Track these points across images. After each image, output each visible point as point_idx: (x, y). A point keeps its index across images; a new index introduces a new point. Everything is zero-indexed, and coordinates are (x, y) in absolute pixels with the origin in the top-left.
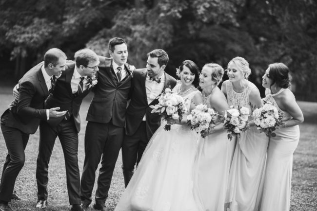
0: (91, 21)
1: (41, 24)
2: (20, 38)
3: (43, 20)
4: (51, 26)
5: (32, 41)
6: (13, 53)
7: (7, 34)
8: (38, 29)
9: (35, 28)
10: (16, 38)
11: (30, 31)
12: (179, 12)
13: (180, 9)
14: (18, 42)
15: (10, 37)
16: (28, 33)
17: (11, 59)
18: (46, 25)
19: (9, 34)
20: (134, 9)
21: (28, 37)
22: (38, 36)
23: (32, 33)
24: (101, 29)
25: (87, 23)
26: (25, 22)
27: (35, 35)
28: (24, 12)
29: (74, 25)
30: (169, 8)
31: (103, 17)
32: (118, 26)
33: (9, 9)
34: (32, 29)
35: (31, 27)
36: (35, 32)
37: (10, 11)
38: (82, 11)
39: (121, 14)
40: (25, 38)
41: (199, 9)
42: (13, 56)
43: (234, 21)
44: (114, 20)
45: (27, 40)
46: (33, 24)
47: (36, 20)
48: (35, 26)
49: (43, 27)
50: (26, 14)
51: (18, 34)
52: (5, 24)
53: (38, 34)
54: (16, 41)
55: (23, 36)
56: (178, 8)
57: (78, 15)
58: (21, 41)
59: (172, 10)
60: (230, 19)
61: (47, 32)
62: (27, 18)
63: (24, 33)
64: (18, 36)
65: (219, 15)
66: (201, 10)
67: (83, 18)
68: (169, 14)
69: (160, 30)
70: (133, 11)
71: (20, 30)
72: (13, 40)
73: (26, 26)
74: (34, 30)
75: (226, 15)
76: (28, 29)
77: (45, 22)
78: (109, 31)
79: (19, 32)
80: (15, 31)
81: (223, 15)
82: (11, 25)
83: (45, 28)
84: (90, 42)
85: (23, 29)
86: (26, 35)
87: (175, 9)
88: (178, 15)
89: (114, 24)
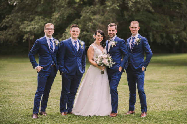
0: (68, 15)
1: (39, 19)
2: (28, 28)
3: (41, 17)
4: (45, 20)
5: (35, 30)
6: (24, 38)
7: (20, 27)
8: (38, 22)
9: (36, 22)
10: (25, 29)
11: (34, 24)
12: (118, 6)
13: (118, 4)
14: (27, 31)
15: (22, 28)
16: (32, 25)
17: (24, 41)
18: (42, 20)
19: (22, 26)
20: (92, 6)
21: (32, 28)
22: (38, 26)
23: (35, 25)
24: (74, 19)
25: (66, 16)
26: (30, 19)
27: (36, 26)
28: (30, 13)
29: (58, 18)
30: (111, 4)
31: (76, 12)
32: (84, 17)
33: (20, 12)
34: (34, 23)
35: (34, 21)
36: (37, 24)
37: (21, 13)
38: (63, 10)
39: (85, 9)
40: (30, 28)
41: (129, 3)
42: (24, 39)
43: (151, 8)
44: (81, 13)
45: (32, 29)
46: (35, 20)
47: (37, 17)
48: (36, 21)
49: (41, 21)
50: (31, 14)
51: (26, 26)
52: (19, 21)
53: (38, 25)
54: (25, 30)
55: (29, 27)
56: (117, 3)
57: (60, 12)
58: (28, 30)
59: (114, 5)
60: (148, 7)
61: (43, 24)
62: (31, 16)
63: (30, 25)
64: (27, 27)
65: (142, 6)
66: (130, 4)
67: (63, 14)
68: (112, 7)
69: (109, 17)
70: (92, 8)
71: (27, 24)
72: (24, 30)
73: (31, 21)
74: (36, 23)
75: (146, 5)
76: (32, 23)
77: (42, 18)
78: (79, 20)
79: (27, 25)
80: (24, 24)
81: (144, 5)
82: (22, 21)
83: (42, 21)
84: (68, 27)
85: (29, 23)
86: (31, 27)
87: (115, 4)
88: (117, 7)
89: (81, 16)
